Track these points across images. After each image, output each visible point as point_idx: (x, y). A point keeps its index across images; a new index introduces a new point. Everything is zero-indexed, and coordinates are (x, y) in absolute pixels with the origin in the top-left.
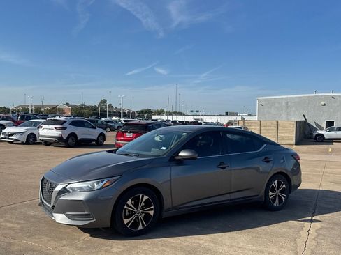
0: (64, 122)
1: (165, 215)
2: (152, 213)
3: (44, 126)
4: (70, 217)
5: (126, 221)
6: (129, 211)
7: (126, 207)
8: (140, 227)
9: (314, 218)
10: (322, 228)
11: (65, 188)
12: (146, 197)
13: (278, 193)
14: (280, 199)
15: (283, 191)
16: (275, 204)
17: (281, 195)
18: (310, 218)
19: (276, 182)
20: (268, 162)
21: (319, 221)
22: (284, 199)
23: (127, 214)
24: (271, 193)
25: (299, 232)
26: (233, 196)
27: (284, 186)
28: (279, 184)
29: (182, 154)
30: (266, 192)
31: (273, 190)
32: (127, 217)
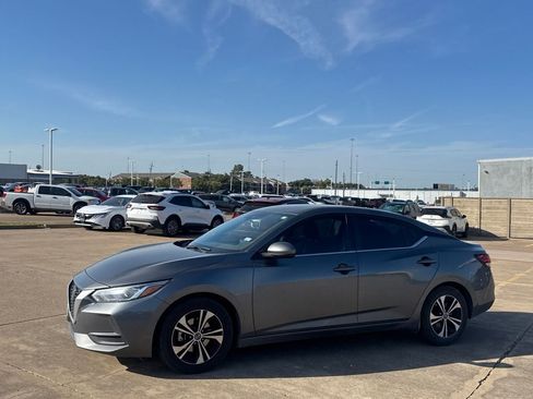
0: (162, 198)
1: (242, 343)
2: (220, 339)
3: (134, 205)
4: (95, 339)
5: (176, 350)
6: (183, 334)
7: (176, 328)
8: (201, 360)
9: (503, 361)
10: (509, 377)
11: (90, 295)
12: (210, 315)
13: (446, 316)
14: (451, 326)
15: (456, 314)
16: (441, 334)
17: (452, 320)
18: (496, 360)
19: (443, 298)
20: (427, 265)
21: (510, 366)
22: (457, 327)
23: (180, 338)
24: (432, 317)
25: (463, 381)
26: (364, 318)
27: (458, 305)
28: (448, 302)
29: (274, 249)
30: (424, 315)
31: (437, 311)
32: (179, 344)
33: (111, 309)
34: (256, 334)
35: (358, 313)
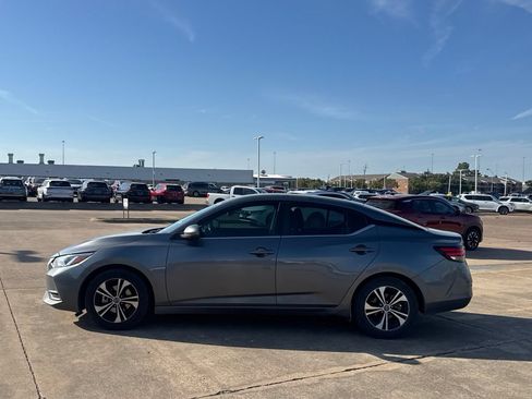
1: (158, 310)
2: (136, 304)
4: (50, 295)
5: (98, 309)
7: (98, 291)
8: (118, 320)
9: (421, 359)
10: (391, 371)
11: (52, 262)
12: (126, 283)
13: (386, 309)
14: (393, 319)
16: (380, 326)
17: (396, 313)
18: (411, 357)
19: (382, 289)
20: (361, 253)
22: (402, 321)
24: (368, 306)
27: (404, 299)
28: (390, 294)
31: (375, 302)
32: (101, 304)
33: (54, 273)
34: (170, 304)
35: (276, 294)
